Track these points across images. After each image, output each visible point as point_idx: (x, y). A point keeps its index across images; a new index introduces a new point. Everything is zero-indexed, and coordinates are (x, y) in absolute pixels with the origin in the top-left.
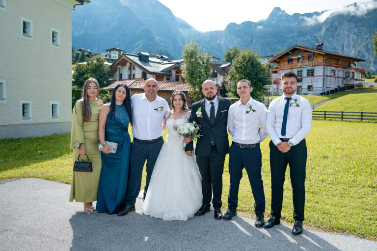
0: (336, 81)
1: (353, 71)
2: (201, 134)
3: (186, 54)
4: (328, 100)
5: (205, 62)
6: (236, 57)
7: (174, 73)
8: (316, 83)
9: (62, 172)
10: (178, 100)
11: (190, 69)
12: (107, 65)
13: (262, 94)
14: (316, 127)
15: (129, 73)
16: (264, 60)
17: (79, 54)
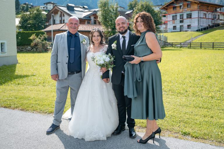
0: (207, 22)
1: (219, 14)
3: (101, 4)
4: (202, 34)
5: (115, 10)
6: (137, 6)
7: (92, 18)
8: (193, 23)
10: (96, 36)
11: (104, 15)
12: (44, 14)
14: (196, 54)
15: (60, 19)
16: (156, 7)
17: (24, 6)
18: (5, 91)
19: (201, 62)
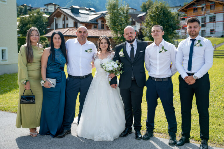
2: (123, 71)
3: (110, 6)
5: (125, 12)
6: (150, 8)
7: (100, 22)
8: (217, 28)
9: (11, 104)
10: (104, 43)
11: (113, 18)
12: (46, 17)
13: (172, 37)
14: (218, 64)
15: (63, 23)
16: (174, 9)
17: (22, 8)
18: (12, 99)
19: (221, 72)
